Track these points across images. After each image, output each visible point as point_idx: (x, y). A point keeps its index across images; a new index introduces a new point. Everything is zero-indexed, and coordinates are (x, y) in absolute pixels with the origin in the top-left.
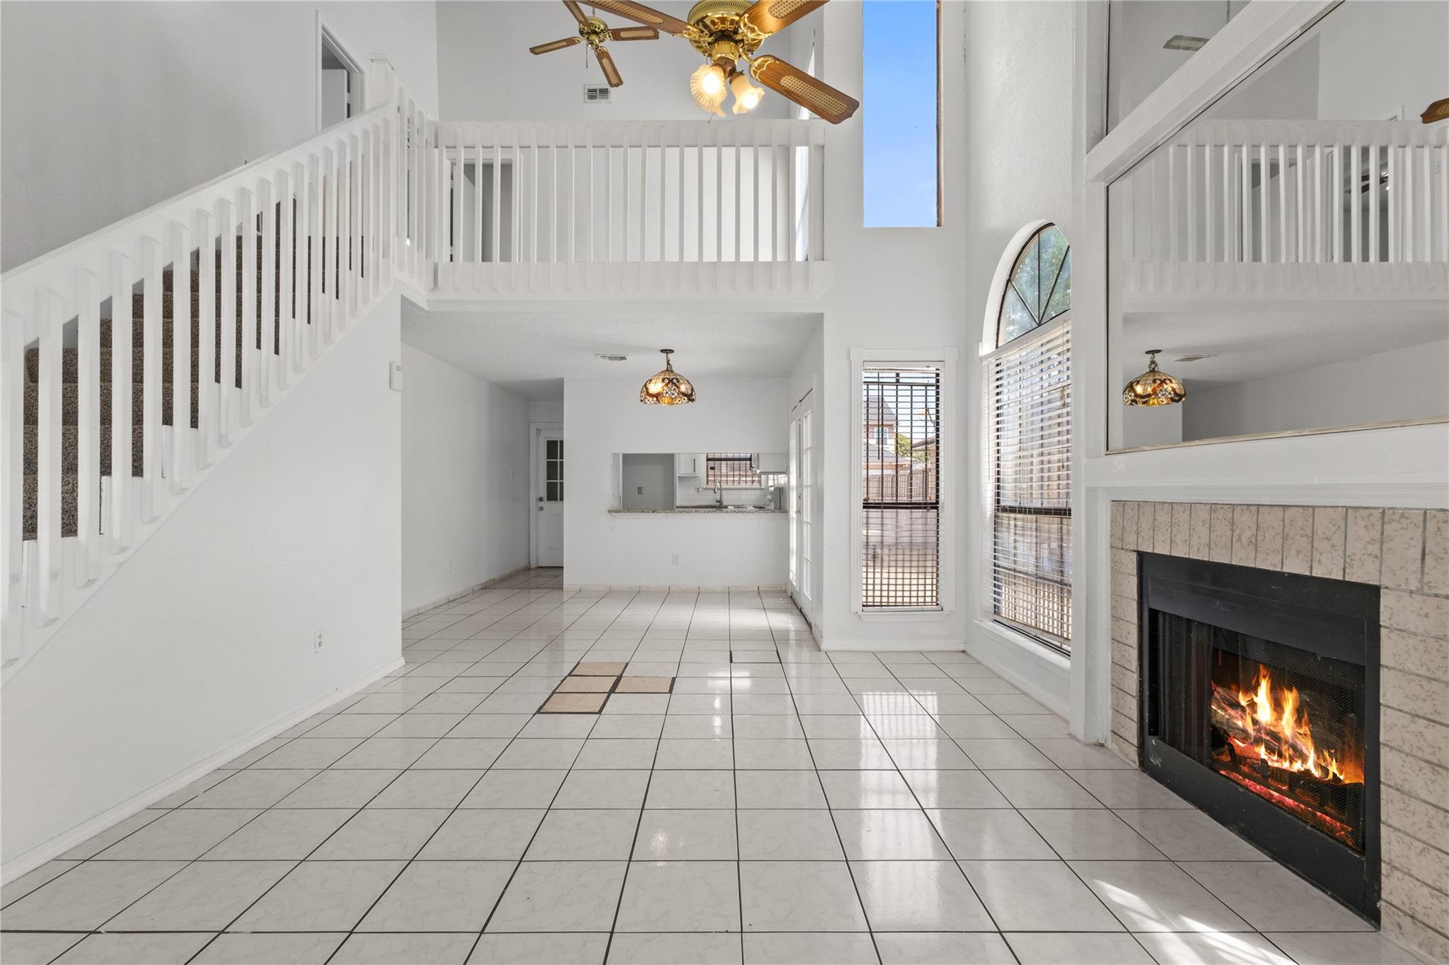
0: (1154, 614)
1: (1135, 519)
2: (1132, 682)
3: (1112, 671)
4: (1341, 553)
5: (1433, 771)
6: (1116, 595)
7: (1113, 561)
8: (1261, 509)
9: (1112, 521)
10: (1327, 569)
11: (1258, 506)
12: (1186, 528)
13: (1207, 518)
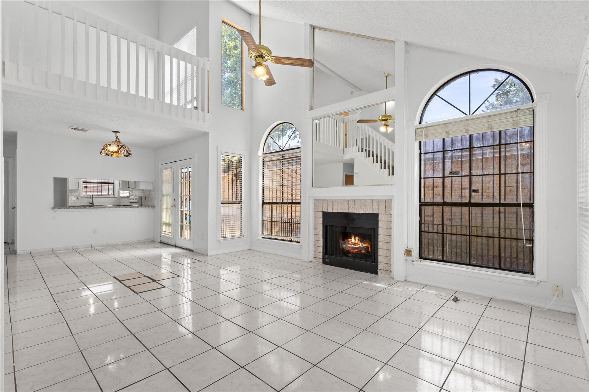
0: (326, 226)
1: (322, 204)
2: (321, 244)
3: (314, 242)
4: (371, 208)
5: (387, 244)
6: (315, 223)
7: (314, 215)
8: (355, 200)
9: (314, 205)
10: (369, 211)
11: (354, 200)
12: (337, 205)
13: (342, 203)
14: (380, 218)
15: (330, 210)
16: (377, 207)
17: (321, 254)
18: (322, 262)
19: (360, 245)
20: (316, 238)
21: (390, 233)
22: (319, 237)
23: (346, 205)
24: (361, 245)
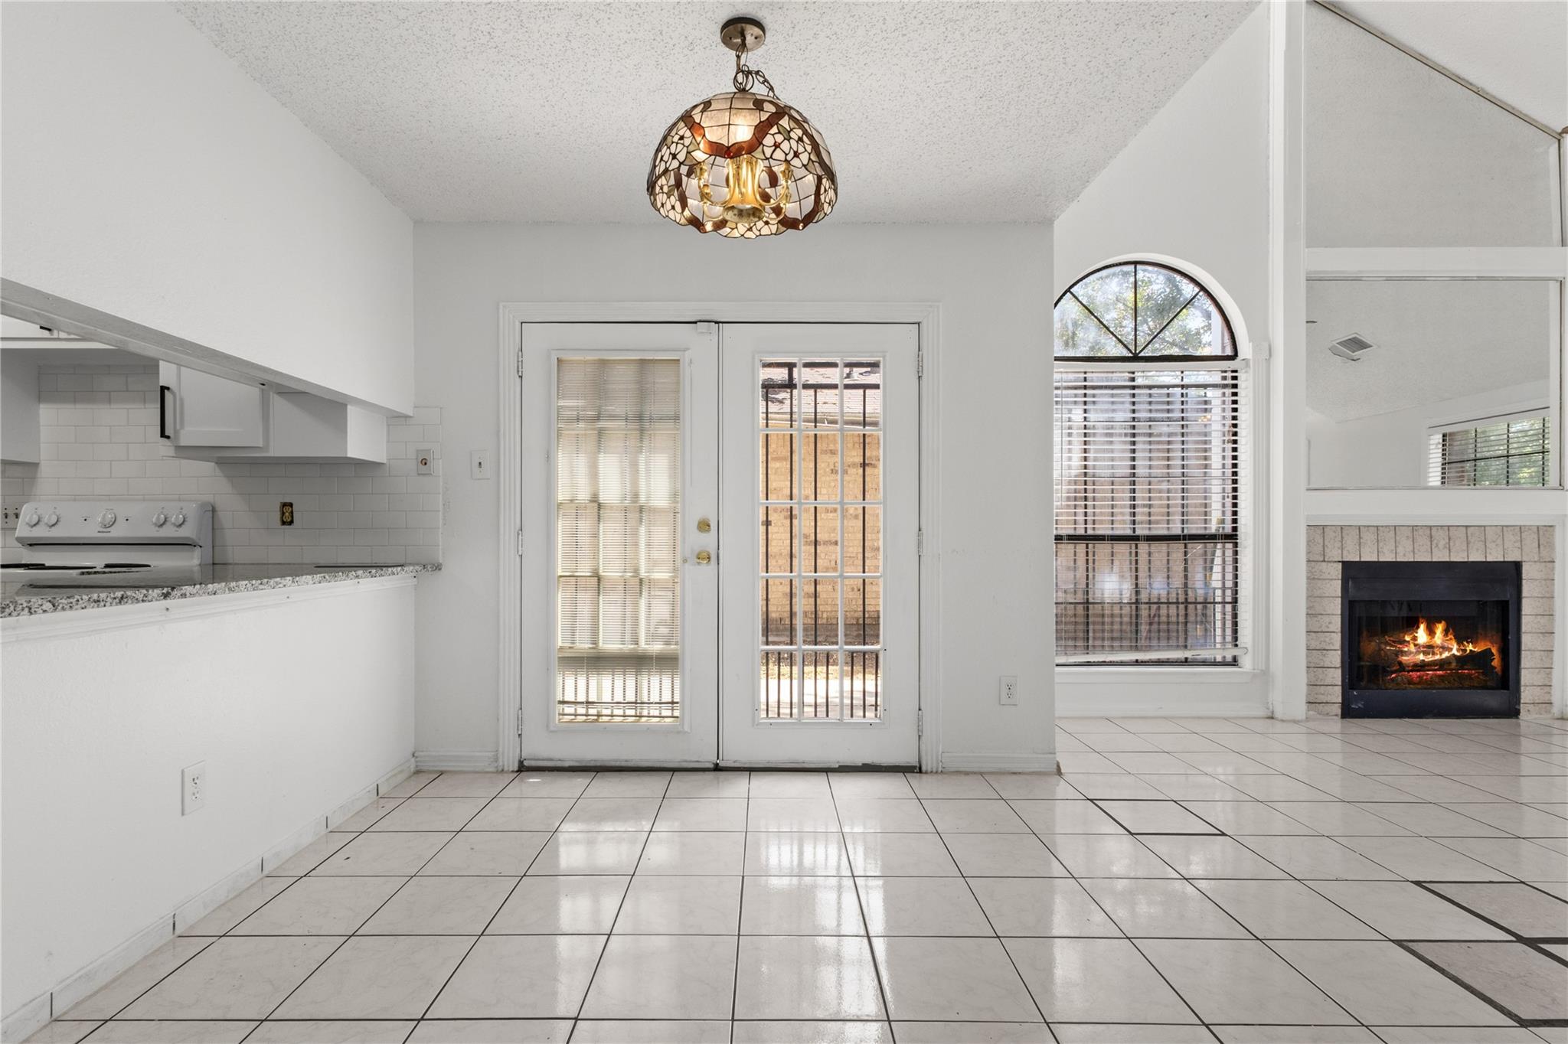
0: (1351, 604)
1: (1338, 538)
4: (1502, 547)
5: (1544, 636)
7: (1309, 572)
9: (1309, 541)
10: (1495, 556)
11: (1449, 526)
12: (1393, 541)
13: (1410, 535)
14: (1527, 572)
15: (1369, 556)
16: (1518, 544)
17: (1338, 690)
18: (1339, 712)
19: (1455, 652)
20: (1313, 645)
21: (1551, 608)
22: (1327, 639)
23: (1423, 540)
24: (1458, 650)
